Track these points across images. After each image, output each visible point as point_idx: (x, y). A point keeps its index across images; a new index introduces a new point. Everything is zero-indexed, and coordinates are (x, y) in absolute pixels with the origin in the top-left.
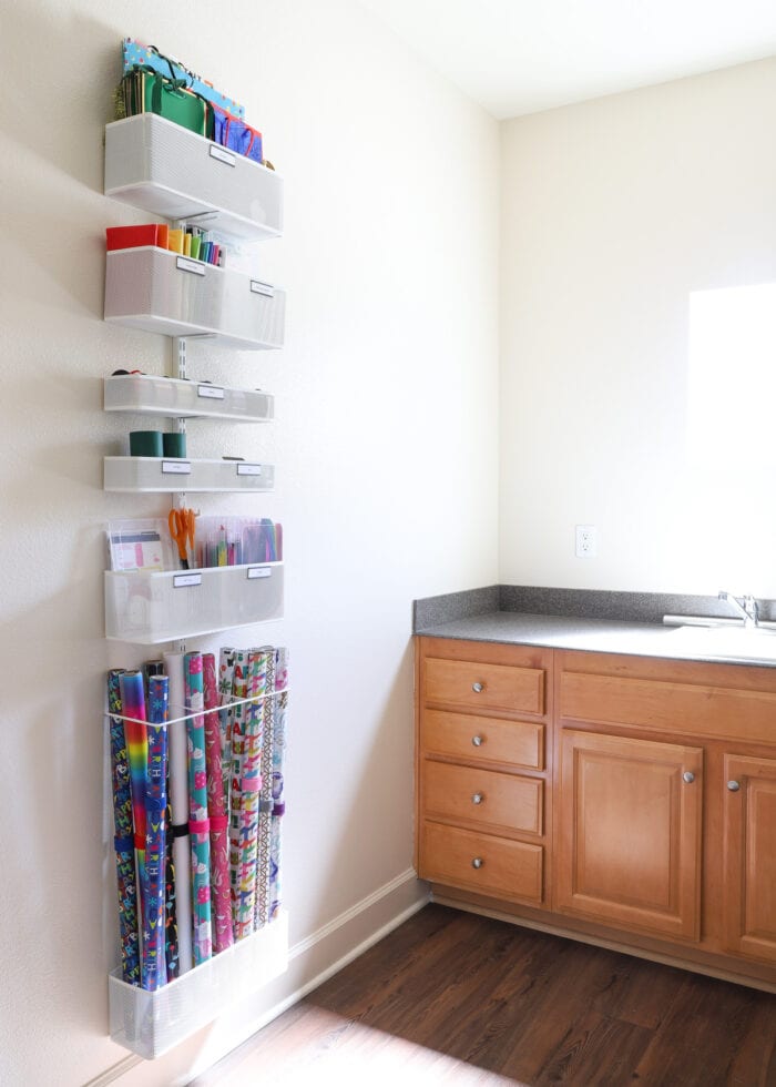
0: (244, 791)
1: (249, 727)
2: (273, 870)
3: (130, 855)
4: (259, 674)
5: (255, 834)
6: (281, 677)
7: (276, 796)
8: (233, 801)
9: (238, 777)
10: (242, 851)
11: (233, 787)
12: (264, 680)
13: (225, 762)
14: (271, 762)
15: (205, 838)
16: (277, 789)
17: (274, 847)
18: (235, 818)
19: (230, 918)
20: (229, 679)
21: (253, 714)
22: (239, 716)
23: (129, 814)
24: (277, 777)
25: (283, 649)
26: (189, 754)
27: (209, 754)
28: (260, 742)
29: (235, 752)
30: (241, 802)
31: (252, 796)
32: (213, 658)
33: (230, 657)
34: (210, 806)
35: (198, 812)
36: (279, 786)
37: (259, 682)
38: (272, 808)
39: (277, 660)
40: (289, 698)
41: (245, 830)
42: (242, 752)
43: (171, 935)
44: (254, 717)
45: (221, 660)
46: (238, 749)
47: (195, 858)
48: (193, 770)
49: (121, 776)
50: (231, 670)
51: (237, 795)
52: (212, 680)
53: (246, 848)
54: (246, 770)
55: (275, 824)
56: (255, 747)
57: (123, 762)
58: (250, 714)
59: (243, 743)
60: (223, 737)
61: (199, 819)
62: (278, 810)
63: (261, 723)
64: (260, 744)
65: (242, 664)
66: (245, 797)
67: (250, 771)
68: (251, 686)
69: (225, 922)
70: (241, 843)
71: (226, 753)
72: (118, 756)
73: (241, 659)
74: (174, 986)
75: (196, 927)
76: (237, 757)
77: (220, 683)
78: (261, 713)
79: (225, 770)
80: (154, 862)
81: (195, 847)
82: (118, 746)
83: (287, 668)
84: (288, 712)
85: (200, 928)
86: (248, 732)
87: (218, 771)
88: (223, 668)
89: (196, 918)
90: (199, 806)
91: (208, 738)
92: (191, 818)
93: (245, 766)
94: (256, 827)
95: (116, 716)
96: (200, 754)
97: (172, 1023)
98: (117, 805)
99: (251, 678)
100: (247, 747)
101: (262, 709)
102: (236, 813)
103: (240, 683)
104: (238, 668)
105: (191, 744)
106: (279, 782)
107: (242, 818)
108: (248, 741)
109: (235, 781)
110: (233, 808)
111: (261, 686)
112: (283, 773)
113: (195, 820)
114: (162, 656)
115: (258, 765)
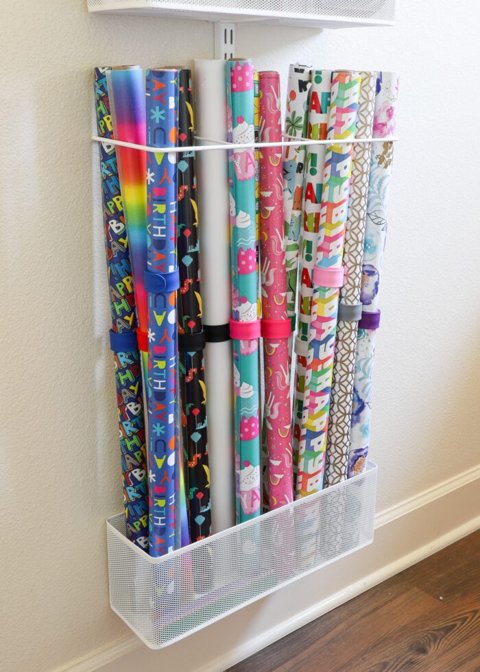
0: (316, 287)
1: (327, 189)
2: (357, 406)
3: (131, 357)
4: (346, 105)
5: (331, 351)
6: (383, 118)
7: (365, 301)
8: (302, 301)
9: (309, 266)
10: (309, 373)
11: (303, 281)
12: (353, 115)
13: (291, 242)
14: (360, 248)
15: (252, 348)
16: (368, 291)
17: (360, 375)
18: (304, 327)
19: (289, 465)
20: (301, 113)
21: (333, 169)
22: (313, 172)
23: (130, 297)
24: (370, 272)
25: (390, 74)
26: (231, 220)
27: (263, 225)
28: (342, 214)
29: (306, 229)
30: (312, 303)
31: (328, 295)
32: (277, 77)
33: (304, 77)
34: (266, 305)
35: (242, 309)
36: (372, 287)
37: (345, 117)
38: (360, 318)
39: (378, 89)
40: (396, 153)
41: (315, 344)
42: (316, 230)
43: (197, 479)
44: (336, 174)
45: (290, 84)
46: (311, 224)
47: (237, 376)
48: (236, 244)
49: (117, 237)
50: (303, 97)
51: (307, 292)
52: (274, 112)
53: (315, 370)
54: (321, 254)
55: (364, 341)
56: (334, 220)
57: (119, 215)
58: (329, 167)
59: (318, 215)
60: (289, 204)
61: (244, 319)
62: (369, 322)
63: (346, 184)
64: (343, 217)
65: (321, 89)
66: (317, 296)
67: (326, 257)
68: (332, 123)
69: (280, 469)
70: (309, 362)
71: (293, 229)
72: (110, 205)
73: (318, 80)
74: (203, 548)
75: (238, 471)
76: (310, 236)
77: (287, 120)
78: (346, 168)
79: (291, 255)
80: (158, 370)
81: (237, 360)
82: (110, 191)
83: (394, 105)
84: (393, 176)
85: (244, 473)
86: (325, 198)
87: (278, 253)
88: (292, 95)
89: (237, 460)
90: (243, 300)
91: (262, 202)
92: (234, 316)
93: (320, 249)
94: (333, 340)
95: (106, 141)
96: (248, 221)
97: (197, 596)
98: (113, 280)
99: (334, 110)
100: (323, 220)
101: (348, 162)
102: (306, 319)
103: (317, 119)
104: (313, 97)
105: (233, 204)
106: (372, 280)
107: (312, 326)
108: (324, 210)
109: (305, 271)
110: (302, 311)
111: (348, 124)
112: (379, 268)
113: (237, 319)
114: (193, 62)
115: (337, 249)
